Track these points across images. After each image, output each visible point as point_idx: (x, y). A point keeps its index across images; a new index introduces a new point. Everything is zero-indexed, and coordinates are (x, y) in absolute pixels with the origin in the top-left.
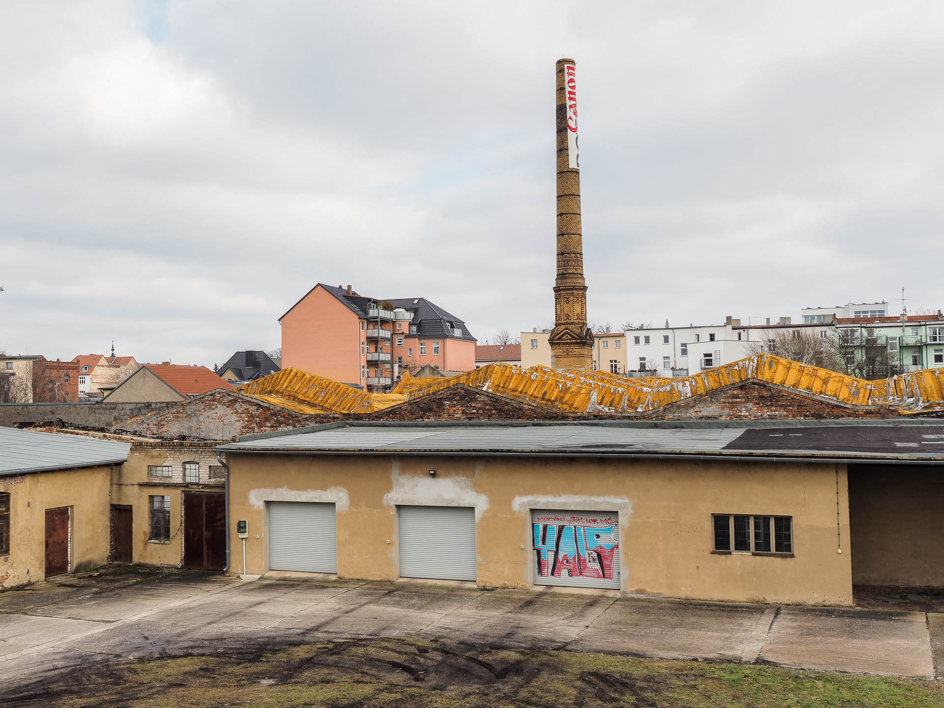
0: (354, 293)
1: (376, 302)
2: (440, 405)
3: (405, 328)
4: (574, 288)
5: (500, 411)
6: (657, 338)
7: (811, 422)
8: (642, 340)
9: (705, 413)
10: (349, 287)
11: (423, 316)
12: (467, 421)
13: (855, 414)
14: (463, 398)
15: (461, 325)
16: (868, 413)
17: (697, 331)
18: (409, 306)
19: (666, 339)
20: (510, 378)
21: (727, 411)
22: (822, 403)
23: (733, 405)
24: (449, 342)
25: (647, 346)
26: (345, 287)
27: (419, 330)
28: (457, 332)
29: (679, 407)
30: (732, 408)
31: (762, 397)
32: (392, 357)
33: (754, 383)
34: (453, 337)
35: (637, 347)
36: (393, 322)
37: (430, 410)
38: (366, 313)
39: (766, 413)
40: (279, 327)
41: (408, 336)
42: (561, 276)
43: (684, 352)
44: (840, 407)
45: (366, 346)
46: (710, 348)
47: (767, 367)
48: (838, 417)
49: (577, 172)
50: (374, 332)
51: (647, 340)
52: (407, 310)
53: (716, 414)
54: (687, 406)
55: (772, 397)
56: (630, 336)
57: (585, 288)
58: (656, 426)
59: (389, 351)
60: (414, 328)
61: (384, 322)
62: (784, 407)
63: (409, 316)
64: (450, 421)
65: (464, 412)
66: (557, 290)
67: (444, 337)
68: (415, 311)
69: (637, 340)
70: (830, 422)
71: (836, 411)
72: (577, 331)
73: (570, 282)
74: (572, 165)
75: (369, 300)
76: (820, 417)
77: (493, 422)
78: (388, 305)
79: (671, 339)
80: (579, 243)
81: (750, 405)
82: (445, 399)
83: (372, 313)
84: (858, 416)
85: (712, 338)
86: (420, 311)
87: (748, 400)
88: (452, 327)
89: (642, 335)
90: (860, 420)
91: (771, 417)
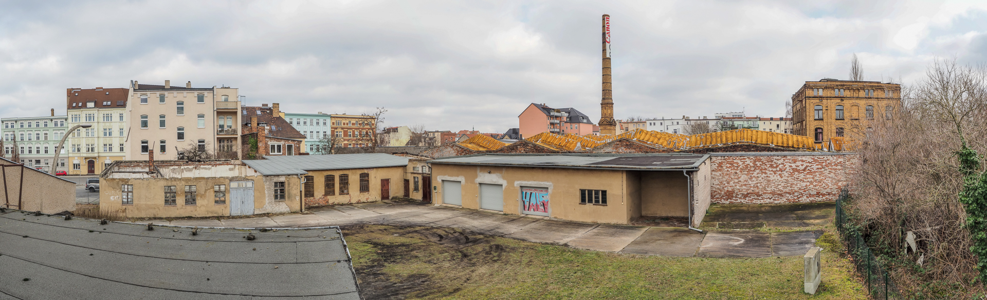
0: (546, 106)
1: (553, 109)
2: (517, 148)
3: (565, 119)
4: (608, 104)
5: (536, 150)
6: (658, 123)
7: (643, 154)
8: (653, 124)
9: (607, 151)
10: (544, 104)
11: (572, 114)
12: (525, 154)
13: (659, 152)
14: (524, 145)
15: (587, 118)
16: (663, 151)
17: (672, 121)
18: (567, 111)
19: (661, 124)
20: (548, 137)
21: (614, 150)
22: (648, 147)
23: (617, 148)
24: (581, 124)
25: (654, 126)
26: (543, 104)
27: (570, 120)
28: (585, 121)
29: (598, 148)
30: (616, 149)
31: (627, 145)
32: (560, 130)
33: (624, 140)
34: (583, 123)
35: (651, 126)
36: (561, 117)
37: (514, 149)
38: (550, 114)
39: (628, 151)
40: (518, 119)
41: (566, 122)
42: (603, 99)
43: (667, 129)
44: (654, 149)
45: (549, 126)
46: (676, 127)
47: (639, 133)
48: (653, 153)
49: (610, 59)
50: (552, 121)
51: (654, 124)
52: (566, 112)
53: (611, 151)
54: (601, 148)
55: (630, 145)
56: (648, 123)
57: (613, 104)
58: (589, 156)
59: (559, 128)
60: (568, 119)
61: (556, 117)
62: (635, 149)
63: (567, 115)
64: (520, 154)
65: (524, 150)
66: (602, 104)
67: (579, 122)
68: (569, 113)
69: (651, 124)
70: (650, 155)
71: (653, 150)
72: (609, 120)
73: (606, 101)
74: (608, 56)
75: (551, 109)
76: (647, 152)
77: (534, 154)
78: (558, 111)
79: (663, 124)
80: (611, 86)
81: (623, 148)
82: (518, 145)
83: (552, 114)
84: (660, 152)
85: (678, 123)
86: (571, 113)
87: (622, 146)
88: (583, 119)
89: (652, 122)
90: (661, 154)
91: (630, 152)
